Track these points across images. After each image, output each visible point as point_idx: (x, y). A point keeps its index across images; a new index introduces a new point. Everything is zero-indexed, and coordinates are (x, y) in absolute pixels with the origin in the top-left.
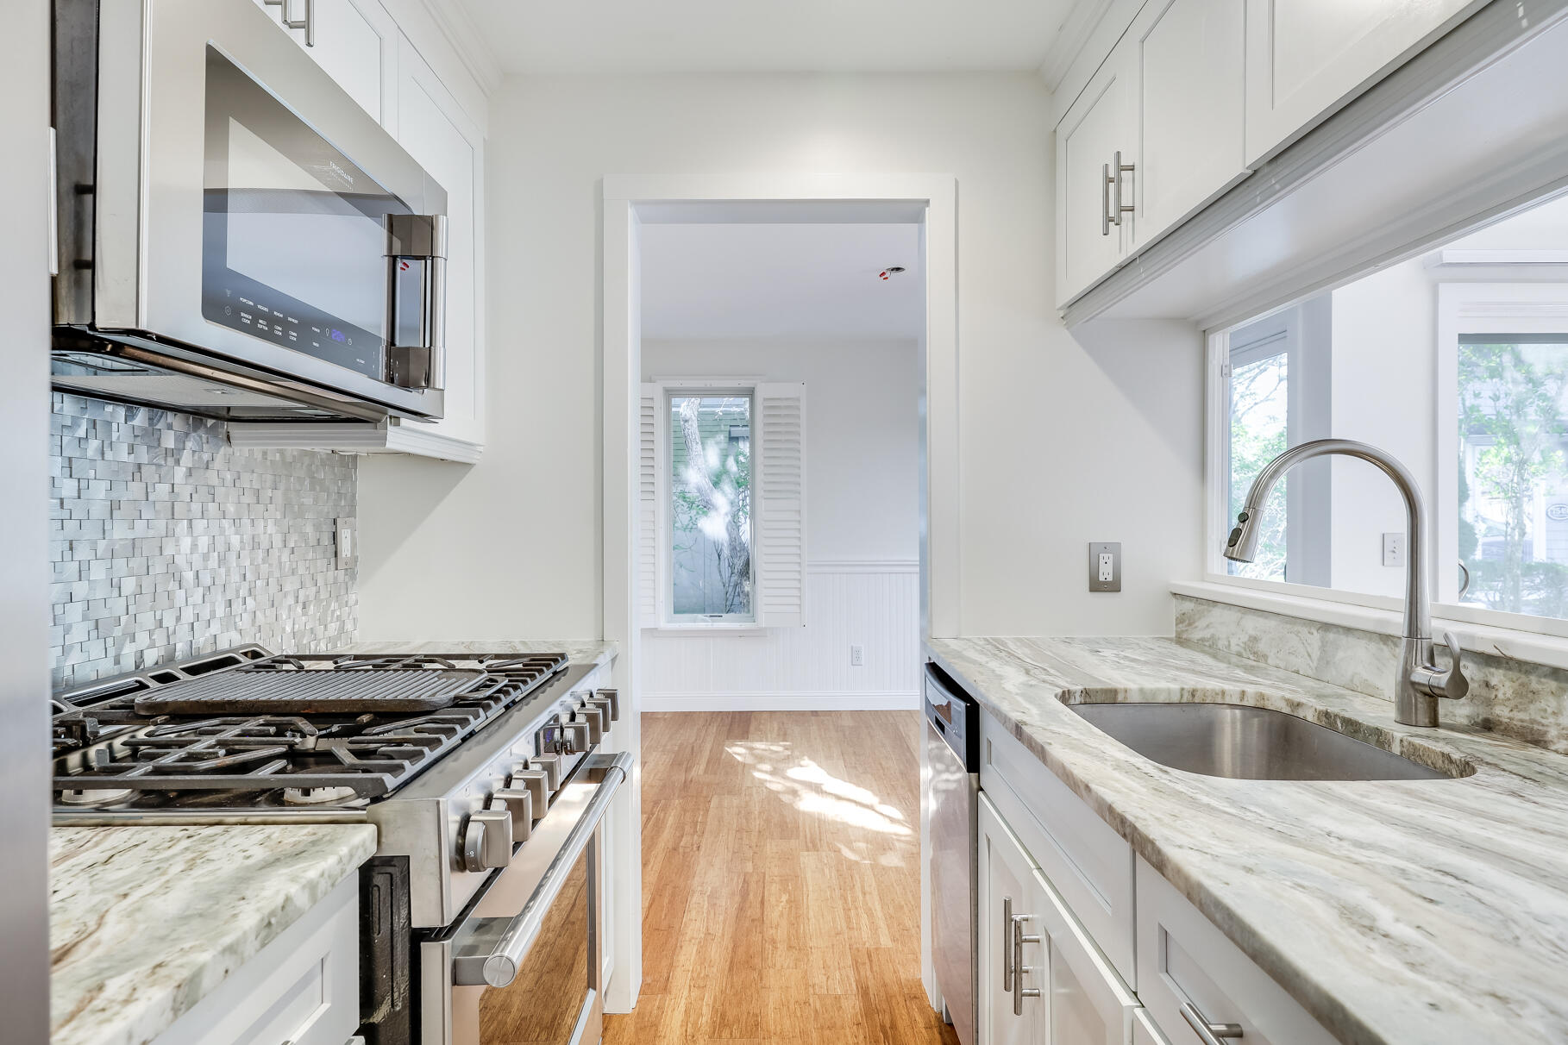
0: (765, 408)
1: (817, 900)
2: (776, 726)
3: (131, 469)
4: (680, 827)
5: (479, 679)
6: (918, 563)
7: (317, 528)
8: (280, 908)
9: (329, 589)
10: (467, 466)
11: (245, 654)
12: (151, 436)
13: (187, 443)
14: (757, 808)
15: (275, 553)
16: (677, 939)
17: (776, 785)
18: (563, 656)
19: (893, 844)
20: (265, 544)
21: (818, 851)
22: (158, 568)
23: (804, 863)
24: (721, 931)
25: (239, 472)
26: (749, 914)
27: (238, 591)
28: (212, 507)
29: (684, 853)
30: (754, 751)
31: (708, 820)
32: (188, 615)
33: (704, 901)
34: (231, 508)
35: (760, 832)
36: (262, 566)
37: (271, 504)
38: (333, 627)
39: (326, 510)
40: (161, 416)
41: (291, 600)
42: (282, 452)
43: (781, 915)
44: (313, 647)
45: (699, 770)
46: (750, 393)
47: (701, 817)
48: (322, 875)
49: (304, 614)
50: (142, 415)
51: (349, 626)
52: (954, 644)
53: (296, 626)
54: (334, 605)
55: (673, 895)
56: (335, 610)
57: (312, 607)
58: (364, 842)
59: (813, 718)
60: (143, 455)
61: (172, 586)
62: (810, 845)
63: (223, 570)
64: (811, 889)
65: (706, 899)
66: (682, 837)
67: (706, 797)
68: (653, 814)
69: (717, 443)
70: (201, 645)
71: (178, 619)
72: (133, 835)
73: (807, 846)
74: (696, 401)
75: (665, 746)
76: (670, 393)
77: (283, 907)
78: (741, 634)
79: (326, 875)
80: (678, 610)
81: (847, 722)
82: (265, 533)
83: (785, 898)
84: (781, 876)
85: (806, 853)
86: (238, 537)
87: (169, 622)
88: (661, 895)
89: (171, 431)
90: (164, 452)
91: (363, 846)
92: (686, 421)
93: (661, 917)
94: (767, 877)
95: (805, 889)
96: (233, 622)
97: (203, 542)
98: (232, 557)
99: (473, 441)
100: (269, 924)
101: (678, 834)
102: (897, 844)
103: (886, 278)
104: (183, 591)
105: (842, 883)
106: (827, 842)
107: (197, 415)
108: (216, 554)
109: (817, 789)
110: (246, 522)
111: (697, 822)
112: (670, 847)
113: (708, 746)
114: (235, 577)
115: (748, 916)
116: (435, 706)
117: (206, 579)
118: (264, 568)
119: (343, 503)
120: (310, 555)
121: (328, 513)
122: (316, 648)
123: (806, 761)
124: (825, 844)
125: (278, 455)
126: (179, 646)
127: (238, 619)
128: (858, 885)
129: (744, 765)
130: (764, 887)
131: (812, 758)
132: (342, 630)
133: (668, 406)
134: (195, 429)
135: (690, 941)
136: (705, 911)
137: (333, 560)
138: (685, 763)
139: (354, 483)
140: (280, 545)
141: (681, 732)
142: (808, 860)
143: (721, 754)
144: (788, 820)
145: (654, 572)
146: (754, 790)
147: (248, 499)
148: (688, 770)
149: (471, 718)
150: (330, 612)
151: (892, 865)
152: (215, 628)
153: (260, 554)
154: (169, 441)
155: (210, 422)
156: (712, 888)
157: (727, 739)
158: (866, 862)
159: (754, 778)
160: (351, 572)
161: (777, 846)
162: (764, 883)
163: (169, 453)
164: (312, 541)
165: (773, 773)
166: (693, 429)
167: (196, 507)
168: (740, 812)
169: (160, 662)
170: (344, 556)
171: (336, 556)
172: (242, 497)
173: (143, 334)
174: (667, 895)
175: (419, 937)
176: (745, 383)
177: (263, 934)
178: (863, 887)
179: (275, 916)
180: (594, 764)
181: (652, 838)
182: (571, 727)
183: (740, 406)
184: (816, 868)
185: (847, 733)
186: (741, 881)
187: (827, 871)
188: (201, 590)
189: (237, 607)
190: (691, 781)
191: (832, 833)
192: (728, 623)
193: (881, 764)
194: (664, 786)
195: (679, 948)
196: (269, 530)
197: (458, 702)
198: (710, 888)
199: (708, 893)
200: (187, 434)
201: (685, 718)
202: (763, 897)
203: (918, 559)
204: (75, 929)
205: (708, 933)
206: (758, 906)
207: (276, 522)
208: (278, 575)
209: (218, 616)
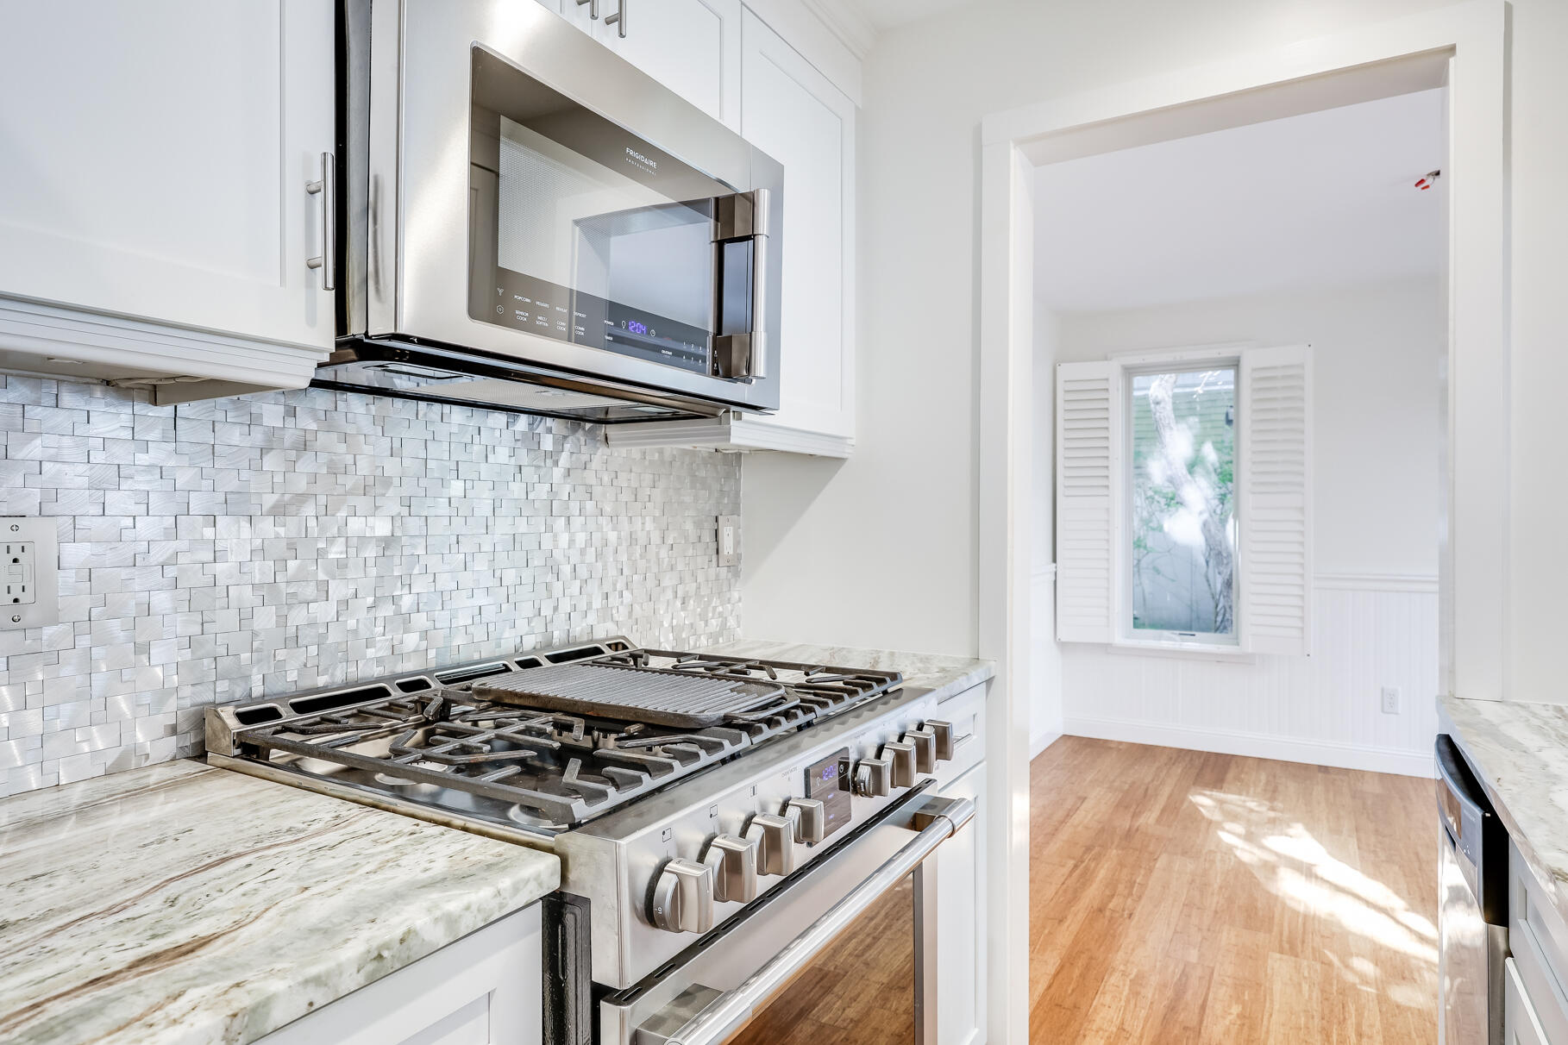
0: (1255, 380)
1: (1283, 1025)
2: (1263, 777)
3: (512, 470)
4: (1112, 885)
5: (771, 695)
6: (1437, 579)
7: (698, 525)
8: (398, 942)
9: (710, 585)
10: (839, 461)
11: (609, 646)
12: (532, 440)
13: (565, 445)
14: (1218, 881)
15: (653, 549)
16: (1081, 1024)
17: (1247, 854)
18: (894, 677)
19: (1420, 975)
20: (642, 541)
21: (1297, 956)
22: (537, 561)
23: (1273, 969)
24: (1139, 1030)
25: (616, 472)
26: (1181, 1017)
27: (615, 585)
28: (590, 505)
29: (1112, 918)
30: (1225, 806)
31: (1150, 883)
32: (565, 606)
33: (1124, 985)
34: (608, 509)
35: (1216, 912)
36: (639, 561)
37: (649, 501)
38: (714, 623)
39: (707, 508)
40: (541, 422)
41: (669, 594)
42: (661, 452)
43: (1227, 1032)
44: (692, 643)
45: (1149, 819)
46: (1235, 364)
47: (1141, 877)
48: (468, 908)
49: (683, 609)
50: (523, 420)
51: (731, 622)
52: (1490, 712)
53: (675, 622)
54: (715, 602)
55: (1087, 968)
56: (716, 607)
57: (692, 602)
58: (539, 875)
59: (1320, 775)
60: (523, 457)
61: (550, 578)
62: (1286, 946)
63: (600, 565)
64: (1276, 1007)
65: (1128, 982)
66: (1113, 896)
67: (1151, 853)
68: (1082, 862)
69: (1190, 428)
70: (577, 634)
71: (556, 609)
72: (379, 821)
73: (1281, 946)
74: (1169, 378)
75: (1114, 781)
76: (1130, 372)
77: (402, 941)
78: (1219, 659)
79: (474, 908)
80: (1138, 623)
81: (1373, 788)
82: (642, 530)
83: (1236, 1009)
84: (1235, 978)
85: (1278, 956)
86: (616, 533)
87: (547, 611)
88: (1072, 964)
89: (549, 434)
90: (543, 454)
91: (535, 879)
92: (1158, 403)
93: (1067, 990)
94: (1215, 975)
95: (1268, 1005)
96: (610, 613)
97: (581, 538)
98: (610, 550)
99: (844, 435)
100: (380, 957)
101: (1108, 892)
102: (1426, 975)
103: (1427, 187)
104: (561, 583)
105: (1326, 1012)
106: (1313, 948)
107: (575, 419)
108: (593, 549)
109: (1307, 871)
110: (624, 519)
111: (1135, 882)
112: (1095, 907)
113: (1166, 791)
114: (613, 572)
115: (1180, 1019)
116: (700, 724)
117: (583, 572)
118: (642, 564)
119: (726, 501)
120: (690, 552)
121: (710, 510)
122: (696, 644)
123: (1298, 829)
124: (1310, 950)
125: (657, 455)
126: (556, 634)
127: (614, 611)
128: (1351, 1022)
129: (1210, 822)
130: (1209, 988)
131: (1310, 829)
132: (723, 626)
133: (1129, 388)
134: (574, 431)
135: (1097, 1031)
136: (1123, 998)
137: (714, 558)
138: (1134, 807)
139: (738, 481)
140: (659, 541)
141: (1136, 767)
142: (1279, 967)
143: (1182, 803)
144: (1259, 905)
145: (1108, 579)
146: (1219, 856)
147: (626, 497)
148: (1135, 815)
149: (726, 743)
150: (710, 609)
151: (1413, 1005)
152: (592, 618)
153: (638, 550)
154: (548, 443)
155: (588, 425)
156: (1139, 971)
157: (1194, 784)
158: (1369, 989)
159: (1219, 840)
160: (734, 567)
161: (1237, 936)
162: (1210, 982)
163: (548, 455)
164: (693, 538)
165: (1249, 837)
166: (1166, 412)
167: (574, 507)
168: (1193, 881)
169: (538, 647)
170: (726, 553)
171: (718, 553)
172: (619, 496)
173: (405, 338)
174: (1080, 964)
175: (600, 993)
176: (1228, 352)
177: (370, 967)
178: (1359, 1025)
179: (388, 949)
180: (923, 808)
181: (1075, 891)
182: (868, 765)
183: (1221, 380)
184: (1291, 979)
185: (1369, 802)
186: (1178, 972)
187: (1305, 987)
188: (578, 583)
189: (614, 600)
190: (1137, 830)
191: (1322, 936)
192: (1200, 643)
193: (1417, 854)
194: (1102, 830)
195: (1081, 1036)
196: (648, 527)
197: (728, 722)
198: (1135, 971)
199: (1132, 976)
200: (565, 437)
201: (1144, 752)
202: (1205, 1001)
203: (1438, 573)
204: (237, 917)
205: (1121, 1028)
206: (1197, 1011)
207: (655, 519)
208: (656, 571)
209: (594, 607)
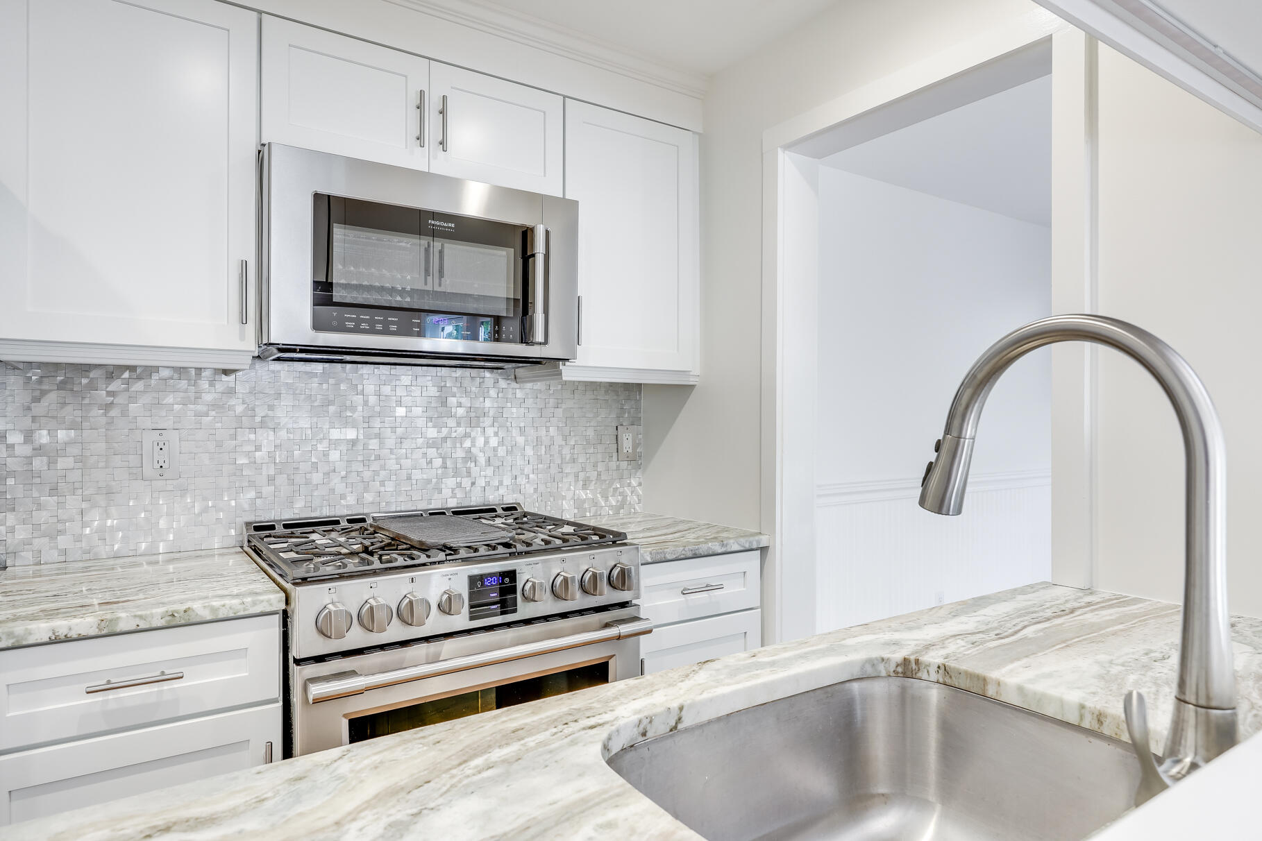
7: (600, 432)
8: (184, 612)
9: (611, 473)
10: (690, 387)
11: (505, 508)
15: (556, 448)
20: (547, 443)
27: (522, 470)
36: (544, 455)
37: (553, 417)
38: (615, 499)
41: (571, 478)
49: (585, 488)
51: (632, 500)
54: (616, 485)
56: (616, 488)
57: (593, 484)
61: (470, 464)
63: (510, 457)
71: (473, 484)
82: (547, 436)
86: (524, 437)
87: (466, 485)
98: (518, 449)
100: (172, 615)
104: (477, 468)
108: (504, 448)
110: (530, 429)
114: (521, 462)
118: (546, 457)
119: (626, 415)
120: (591, 450)
121: (610, 422)
132: (624, 502)
137: (615, 454)
139: (638, 402)
140: (562, 443)
147: (533, 414)
150: (611, 489)
153: (543, 449)
160: (634, 461)
164: (594, 441)
170: (626, 451)
171: (618, 452)
177: (169, 620)
179: (178, 614)
188: (491, 468)
189: (522, 480)
196: (552, 433)
207: (558, 428)
208: (559, 462)
209: (505, 483)
